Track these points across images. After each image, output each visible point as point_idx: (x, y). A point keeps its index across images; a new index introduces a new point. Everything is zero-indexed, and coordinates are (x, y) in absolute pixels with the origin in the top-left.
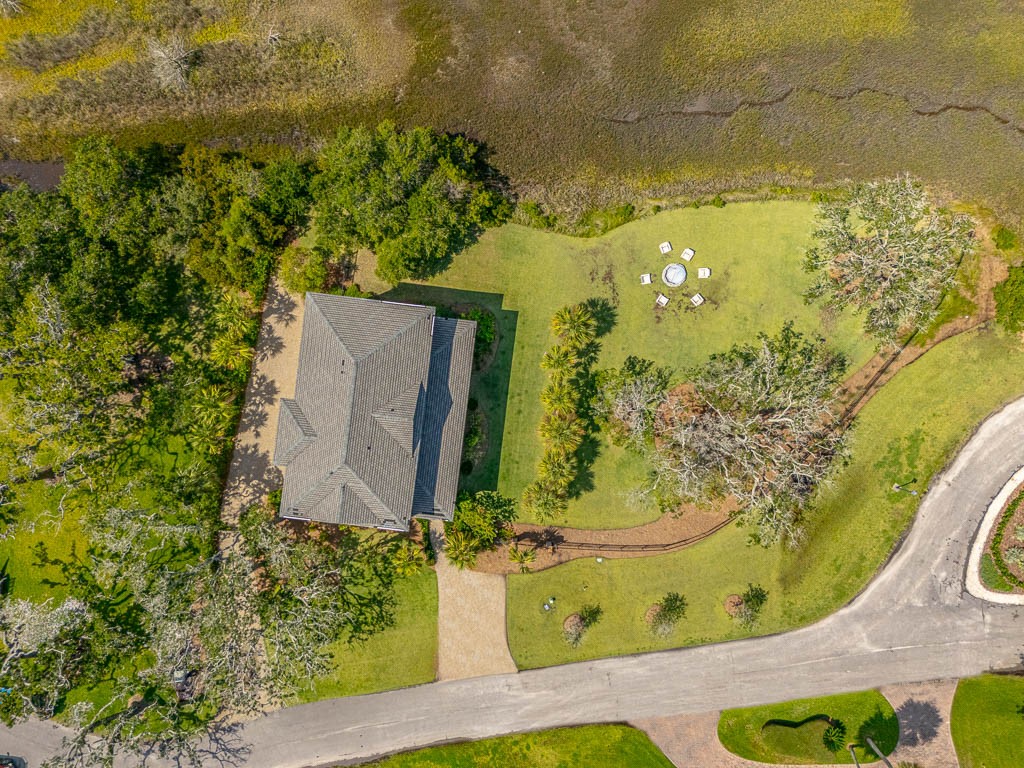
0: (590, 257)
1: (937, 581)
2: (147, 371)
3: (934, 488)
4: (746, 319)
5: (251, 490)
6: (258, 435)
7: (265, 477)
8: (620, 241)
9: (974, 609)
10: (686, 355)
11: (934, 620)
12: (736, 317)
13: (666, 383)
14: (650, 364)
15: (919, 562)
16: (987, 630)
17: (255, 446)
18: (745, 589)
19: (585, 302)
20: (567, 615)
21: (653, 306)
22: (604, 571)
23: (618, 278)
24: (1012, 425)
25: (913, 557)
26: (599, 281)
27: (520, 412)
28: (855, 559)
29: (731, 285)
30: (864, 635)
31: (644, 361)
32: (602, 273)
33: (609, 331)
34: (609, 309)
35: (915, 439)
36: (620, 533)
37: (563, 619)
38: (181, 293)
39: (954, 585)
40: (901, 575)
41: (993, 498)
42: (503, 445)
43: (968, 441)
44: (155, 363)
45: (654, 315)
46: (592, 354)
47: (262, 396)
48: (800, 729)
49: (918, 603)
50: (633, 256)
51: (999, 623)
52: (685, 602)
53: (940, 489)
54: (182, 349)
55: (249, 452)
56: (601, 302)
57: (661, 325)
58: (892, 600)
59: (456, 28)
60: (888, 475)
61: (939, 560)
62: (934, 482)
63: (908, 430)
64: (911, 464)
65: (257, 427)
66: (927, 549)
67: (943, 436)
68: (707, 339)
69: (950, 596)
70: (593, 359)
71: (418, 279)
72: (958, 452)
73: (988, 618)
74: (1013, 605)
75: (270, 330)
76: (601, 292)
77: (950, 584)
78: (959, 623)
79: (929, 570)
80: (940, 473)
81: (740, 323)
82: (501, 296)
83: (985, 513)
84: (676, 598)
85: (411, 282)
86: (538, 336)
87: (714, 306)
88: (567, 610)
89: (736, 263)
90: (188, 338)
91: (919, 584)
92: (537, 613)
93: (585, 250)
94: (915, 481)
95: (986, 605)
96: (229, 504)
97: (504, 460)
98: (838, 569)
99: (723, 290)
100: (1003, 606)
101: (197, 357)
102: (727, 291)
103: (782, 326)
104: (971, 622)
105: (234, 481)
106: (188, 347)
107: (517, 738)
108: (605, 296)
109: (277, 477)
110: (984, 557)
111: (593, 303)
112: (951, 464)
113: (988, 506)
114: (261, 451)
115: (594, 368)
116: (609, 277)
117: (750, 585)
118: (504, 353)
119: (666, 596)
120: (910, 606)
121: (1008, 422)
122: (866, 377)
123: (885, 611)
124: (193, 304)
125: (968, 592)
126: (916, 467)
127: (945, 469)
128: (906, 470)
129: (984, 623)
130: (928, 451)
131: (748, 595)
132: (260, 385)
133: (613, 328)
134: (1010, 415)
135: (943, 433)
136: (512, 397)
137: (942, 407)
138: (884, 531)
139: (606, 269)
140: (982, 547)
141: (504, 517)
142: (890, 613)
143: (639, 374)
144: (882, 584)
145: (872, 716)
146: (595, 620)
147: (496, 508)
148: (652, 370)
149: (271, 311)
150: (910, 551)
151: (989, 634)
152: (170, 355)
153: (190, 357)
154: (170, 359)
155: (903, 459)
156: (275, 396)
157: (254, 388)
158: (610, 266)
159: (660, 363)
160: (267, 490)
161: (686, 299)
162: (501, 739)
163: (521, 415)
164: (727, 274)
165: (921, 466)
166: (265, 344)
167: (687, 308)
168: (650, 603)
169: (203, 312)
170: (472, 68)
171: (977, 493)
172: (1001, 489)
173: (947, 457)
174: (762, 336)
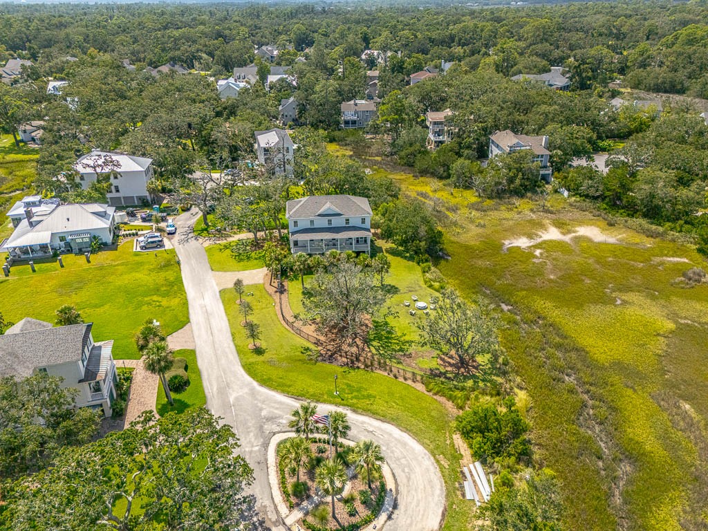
0: (417, 286)
1: (279, 419)
8: (429, 292)
9: (262, 440)
11: (253, 422)
16: (247, 449)
18: (264, 347)
22: (268, 306)
28: (289, 383)
30: (241, 394)
34: (396, 293)
35: (369, 397)
36: (288, 308)
39: (278, 427)
40: (281, 403)
43: (375, 418)
49: (264, 413)
51: (253, 455)
60: (343, 389)
62: (345, 408)
63: (373, 393)
64: (353, 397)
67: (376, 408)
69: (269, 427)
73: (257, 448)
74: (266, 460)
78: (252, 434)
79: (287, 414)
80: (351, 410)
88: (247, 299)
92: (246, 292)
93: (419, 284)
95: (266, 445)
98: (281, 378)
100: (266, 454)
104: (253, 440)
107: (184, 294)
111: (397, 288)
112: (358, 414)
116: (411, 291)
117: (267, 349)
120: (261, 410)
121: (395, 436)
123: (257, 399)
125: (274, 435)
126: (352, 400)
127: (355, 411)
129: (253, 446)
130: (363, 402)
131: (261, 349)
134: (401, 436)
135: (378, 408)
137: (394, 404)
139: (414, 290)
142: (256, 402)
144: (274, 396)
151: (245, 451)
155: (355, 394)
158: (416, 291)
162: (184, 291)
173: (362, 412)
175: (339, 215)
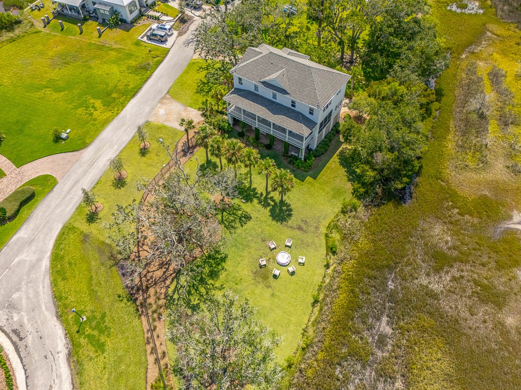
0: (315, 225)
1: (16, 313)
3: (64, 341)
4: (237, 284)
8: (317, 242)
12: (241, 279)
13: (227, 228)
14: (242, 226)
15: (34, 308)
18: (100, 215)
19: (292, 213)
20: (151, 145)
21: (272, 241)
22: (158, 165)
23: (297, 232)
25: (40, 306)
26: (300, 223)
28: (68, 275)
29: (261, 286)
30: (28, 258)
31: (245, 223)
32: (304, 227)
33: (270, 216)
34: (282, 221)
35: (100, 347)
37: (151, 142)
39: (5, 321)
41: (27, 378)
43: (72, 380)
45: (267, 239)
46: (263, 203)
49: (16, 296)
52: (117, 189)
53: (61, 345)
56: (287, 219)
57: (260, 240)
58: (30, 282)
59: (476, 221)
60: (94, 317)
61: (25, 320)
62: (68, 344)
63: (109, 345)
64: (88, 336)
66: (37, 317)
67: (89, 367)
68: (238, 258)
70: (260, 202)
71: (340, 153)
72: (71, 370)
76: (293, 221)
77: (8, 320)
79: (26, 312)
80: (69, 351)
81: (236, 280)
82: (315, 179)
83: (24, 366)
84: (122, 186)
85: (339, 150)
88: (153, 145)
89: (273, 295)
91: (24, 301)
92: (161, 135)
93: (320, 224)
94: (78, 332)
98: (70, 264)
99: (260, 280)
102: (259, 282)
107: (119, 111)
108: (290, 222)
111: (290, 215)
112: (68, 361)
113: (25, 371)
115: (255, 201)
116: (300, 228)
117: (100, 219)
119: (126, 183)
120: (18, 290)
123: (29, 275)
126: (84, 338)
127: (70, 355)
128: (88, 331)
130: (88, 350)
131: (97, 216)
133: (271, 218)
135: (90, 369)
137: (106, 376)
138: (67, 298)
139: (305, 229)
140: (8, 352)
142: (25, 277)
143: (240, 219)
146: (141, 153)
148: (238, 225)
155: (96, 333)
158: (305, 232)
159: (239, 231)
162: (124, 107)
164: (269, 287)
165: (83, 341)
168: (129, 175)
170: (449, 218)
171: (39, 368)
172: (27, 386)
173: (74, 361)
174: (221, 288)
175: (284, 92)
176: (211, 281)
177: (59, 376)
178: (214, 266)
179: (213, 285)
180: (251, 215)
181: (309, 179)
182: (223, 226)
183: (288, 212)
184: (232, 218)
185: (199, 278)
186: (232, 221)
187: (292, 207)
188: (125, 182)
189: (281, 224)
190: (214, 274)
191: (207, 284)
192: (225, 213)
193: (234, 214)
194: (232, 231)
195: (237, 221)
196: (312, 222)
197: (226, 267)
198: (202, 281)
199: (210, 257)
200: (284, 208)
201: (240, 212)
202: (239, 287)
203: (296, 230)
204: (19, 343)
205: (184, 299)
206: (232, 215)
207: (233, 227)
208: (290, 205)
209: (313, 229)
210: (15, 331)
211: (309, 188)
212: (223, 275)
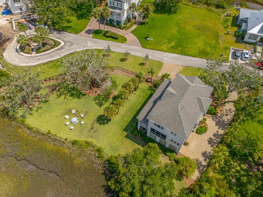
0: (94, 136)
2: (255, 167)
4: (66, 103)
5: (223, 118)
6: (217, 131)
7: (217, 120)
8: (82, 136)
9: (66, 41)
10: (86, 102)
11: (74, 42)
12: (68, 105)
13: (95, 98)
14: (96, 103)
15: (69, 50)
16: (67, 38)
17: (219, 129)
19: (102, 125)
20: (147, 66)
21: (86, 116)
23: (90, 127)
24: (31, 63)
26: (96, 128)
27: (136, 106)
29: (63, 112)
30: (89, 44)
31: (97, 105)
32: (93, 130)
33: (101, 115)
36: (126, 75)
38: (238, 189)
41: (46, 54)
42: (144, 101)
43: (42, 63)
44: (252, 168)
45: (87, 114)
47: (213, 141)
48: (111, 36)
49: (75, 45)
50: (81, 131)
51: (63, 38)
52: (119, 60)
53: (55, 58)
54: (241, 169)
55: (221, 128)
56: (98, 123)
57: (87, 111)
61: (65, 49)
62: (55, 60)
64: (56, 64)
65: (217, 134)
66: (66, 51)
67: (46, 66)
68: (78, 103)
72: (45, 62)
73: (65, 39)
74: (59, 39)
75: (205, 160)
76: (97, 125)
77: (67, 45)
78: (70, 40)
79: (68, 48)
81: (68, 103)
82: (125, 137)
83: (50, 52)
84: (121, 61)
86: (121, 122)
87: (71, 109)
89: (57, 117)
90: (238, 172)
91: (72, 47)
93: (94, 139)
94: (58, 61)
95: (63, 41)
96: (231, 118)
97: (146, 98)
99: (66, 112)
100: (61, 40)
101: (235, 164)
103: (59, 98)
104: (68, 40)
105: (228, 123)
106: (238, 168)
107: (168, 52)
108: (96, 124)
109: (214, 118)
110: (56, 47)
111: (101, 124)
112: (49, 61)
113: (48, 53)
114: (217, 127)
116: (92, 128)
118: (133, 121)
120: (77, 45)
122: (50, 81)
124: (233, 182)
125: (65, 44)
127: (51, 61)
128: (58, 63)
130: (51, 65)
132: (213, 145)
133: (99, 115)
134: (29, 64)
136: (136, 110)
139: (91, 131)
141: (152, 87)
142: (81, 45)
143: (100, 102)
145: (97, 35)
146: (141, 63)
147: (153, 89)
148: (97, 102)
149: (204, 166)
150: (69, 52)
152: (246, 169)
153: (238, 165)
154: (246, 167)
156: (209, 139)
157: (216, 145)
158: (90, 131)
159: (94, 103)
160: (218, 117)
161: (76, 114)
162: (172, 53)
163: (136, 105)
164: (62, 115)
165: (55, 63)
166: (209, 157)
167: (77, 112)
168: (127, 62)
169: (231, 178)
171: (48, 55)
172: (43, 54)
174: (65, 98)
176: (69, 94)
177: (44, 60)
178: (76, 95)
179: (67, 95)
180: (102, 107)
181: (125, 133)
182: (97, 96)
183: (102, 123)
184: (101, 100)
185: (71, 90)
186: (99, 100)
187: (106, 125)
188: (123, 61)
189: (96, 120)
190: (72, 95)
191: (68, 93)
192: (104, 96)
193: (103, 100)
194: (94, 100)
195: (99, 101)
196: (96, 134)
197: (75, 99)
198: (70, 91)
199: (81, 93)
200: (106, 121)
201: (104, 102)
202: (64, 104)
203: (91, 127)
204: (58, 49)
205: (63, 87)
206: (102, 99)
207: (96, 100)
208: (107, 124)
209: (91, 135)
210: (62, 48)
211: (118, 133)
212: (71, 98)
